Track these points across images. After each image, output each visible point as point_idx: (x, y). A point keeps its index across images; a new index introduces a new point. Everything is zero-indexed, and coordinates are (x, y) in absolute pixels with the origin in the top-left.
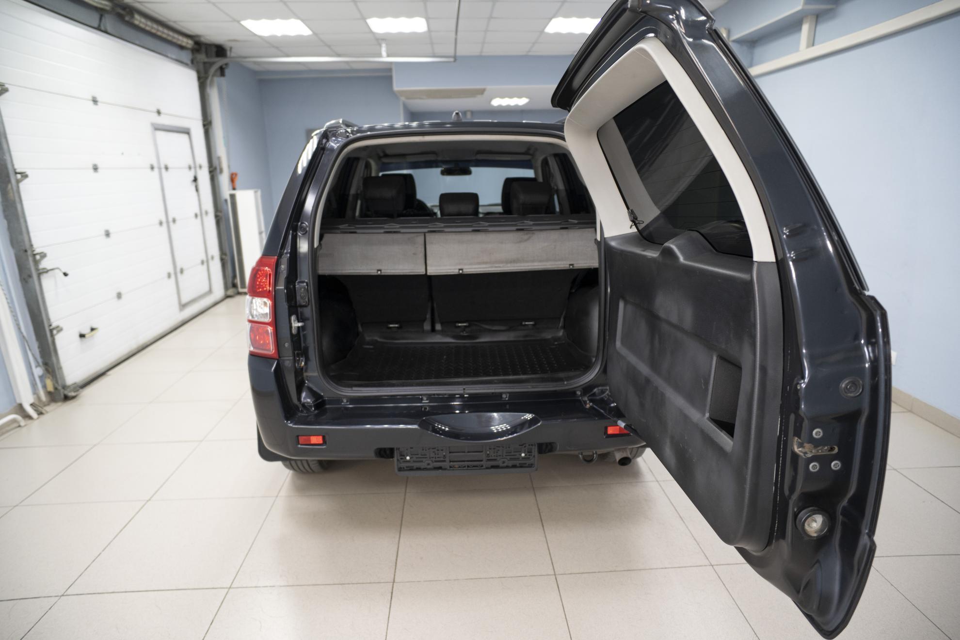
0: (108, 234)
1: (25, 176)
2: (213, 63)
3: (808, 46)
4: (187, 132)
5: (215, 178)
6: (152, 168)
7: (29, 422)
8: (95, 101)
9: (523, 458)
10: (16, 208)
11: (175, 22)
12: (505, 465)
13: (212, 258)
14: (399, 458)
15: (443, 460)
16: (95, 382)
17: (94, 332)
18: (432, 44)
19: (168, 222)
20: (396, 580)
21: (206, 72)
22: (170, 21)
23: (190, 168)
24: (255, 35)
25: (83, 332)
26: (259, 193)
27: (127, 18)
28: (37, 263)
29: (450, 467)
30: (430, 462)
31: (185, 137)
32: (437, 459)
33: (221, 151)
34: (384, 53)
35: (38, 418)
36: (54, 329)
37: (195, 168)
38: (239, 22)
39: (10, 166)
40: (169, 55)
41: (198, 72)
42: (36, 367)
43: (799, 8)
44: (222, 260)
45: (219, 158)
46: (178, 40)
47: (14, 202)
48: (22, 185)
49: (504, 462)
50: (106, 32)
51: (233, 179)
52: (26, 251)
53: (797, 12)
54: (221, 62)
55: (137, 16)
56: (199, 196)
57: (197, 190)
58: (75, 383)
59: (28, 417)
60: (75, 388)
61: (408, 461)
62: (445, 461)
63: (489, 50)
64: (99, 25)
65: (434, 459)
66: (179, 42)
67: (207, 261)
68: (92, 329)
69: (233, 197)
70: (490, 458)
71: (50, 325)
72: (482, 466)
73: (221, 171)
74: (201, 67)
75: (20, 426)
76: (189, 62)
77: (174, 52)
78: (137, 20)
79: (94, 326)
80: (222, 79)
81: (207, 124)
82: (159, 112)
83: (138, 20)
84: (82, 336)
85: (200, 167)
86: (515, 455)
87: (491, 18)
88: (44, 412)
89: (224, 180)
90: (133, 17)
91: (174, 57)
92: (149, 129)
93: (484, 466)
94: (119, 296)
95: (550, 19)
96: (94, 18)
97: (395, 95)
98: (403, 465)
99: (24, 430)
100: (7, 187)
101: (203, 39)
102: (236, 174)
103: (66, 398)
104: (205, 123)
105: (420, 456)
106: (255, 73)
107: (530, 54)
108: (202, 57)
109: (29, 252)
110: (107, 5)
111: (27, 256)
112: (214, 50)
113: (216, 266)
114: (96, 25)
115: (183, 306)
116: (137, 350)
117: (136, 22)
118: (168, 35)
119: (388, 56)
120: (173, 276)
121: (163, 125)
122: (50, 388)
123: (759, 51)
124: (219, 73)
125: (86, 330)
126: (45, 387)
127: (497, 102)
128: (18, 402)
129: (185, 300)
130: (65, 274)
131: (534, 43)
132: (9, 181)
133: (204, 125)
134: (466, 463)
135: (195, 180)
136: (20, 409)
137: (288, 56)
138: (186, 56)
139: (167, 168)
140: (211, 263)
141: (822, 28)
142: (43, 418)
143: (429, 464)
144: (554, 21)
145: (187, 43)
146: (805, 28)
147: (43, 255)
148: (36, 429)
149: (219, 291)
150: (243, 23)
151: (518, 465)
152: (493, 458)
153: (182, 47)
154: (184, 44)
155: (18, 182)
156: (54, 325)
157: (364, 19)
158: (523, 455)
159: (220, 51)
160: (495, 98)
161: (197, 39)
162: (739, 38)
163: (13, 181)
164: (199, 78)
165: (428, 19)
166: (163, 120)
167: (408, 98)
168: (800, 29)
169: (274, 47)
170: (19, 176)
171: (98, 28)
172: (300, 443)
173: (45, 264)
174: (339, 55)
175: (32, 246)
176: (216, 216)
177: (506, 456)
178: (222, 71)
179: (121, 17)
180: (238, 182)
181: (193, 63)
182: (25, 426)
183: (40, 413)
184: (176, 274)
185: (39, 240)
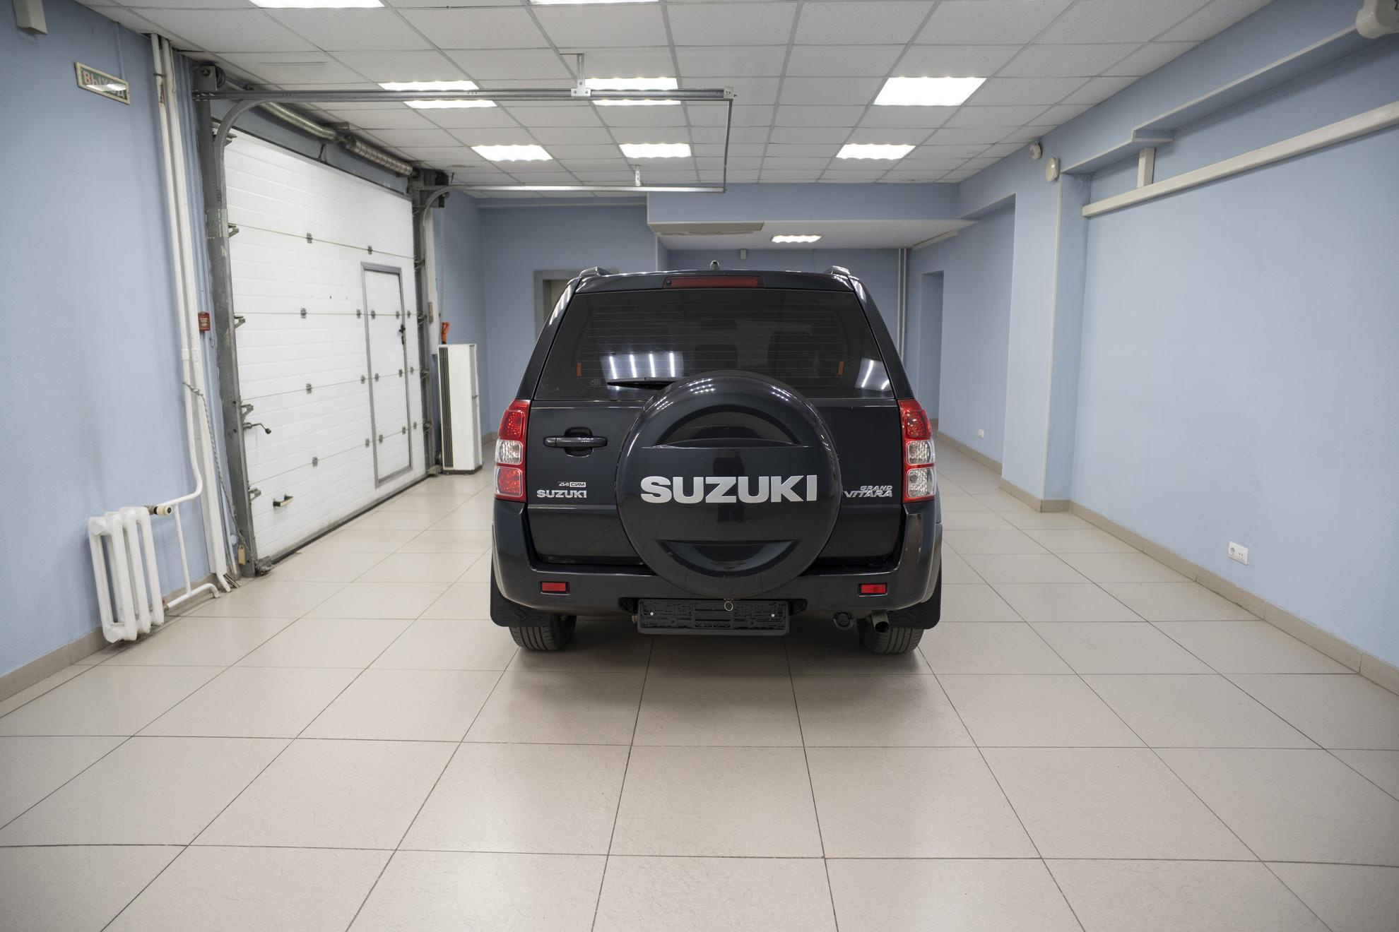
0: (309, 389)
1: (242, 320)
2: (432, 192)
3: (1146, 184)
4: (397, 273)
5: (424, 328)
6: (359, 314)
7: (224, 594)
8: (309, 239)
9: (773, 619)
10: (230, 355)
11: (396, 147)
12: (753, 626)
13: (415, 426)
14: (643, 613)
15: (689, 617)
16: (290, 557)
17: (288, 501)
18: (697, 170)
19: (370, 378)
20: (634, 744)
21: (423, 202)
22: (391, 146)
23: (398, 316)
24: (486, 160)
25: (278, 500)
26: (475, 348)
27: (348, 147)
28: (243, 416)
29: (696, 626)
30: (675, 619)
31: (396, 277)
32: (681, 617)
33: (433, 296)
34: (638, 182)
35: (230, 592)
36: (252, 492)
37: (403, 315)
38: (469, 147)
39: (230, 311)
40: (384, 184)
41: (414, 202)
42: (231, 534)
43: (1129, 141)
44: (425, 428)
45: (429, 304)
46: (397, 166)
47: (229, 349)
48: (237, 331)
49: (752, 623)
50: (325, 163)
51: (444, 328)
52: (235, 402)
53: (1128, 145)
54: (441, 190)
55: (358, 144)
56: (405, 349)
57: (403, 342)
58: (268, 557)
59: (222, 590)
60: (267, 562)
61: (652, 617)
62: (690, 619)
63: (767, 178)
64: (320, 157)
65: (678, 617)
66: (397, 170)
67: (409, 430)
68: (287, 498)
69: (444, 352)
70: (739, 617)
71: (249, 489)
72: (729, 627)
73: (431, 321)
74: (418, 197)
75: (214, 597)
76: (405, 192)
77: (389, 180)
78: (358, 148)
79: (288, 495)
80: (441, 209)
81: (419, 264)
82: (370, 250)
83: (360, 148)
84: (276, 504)
85: (409, 315)
86: (764, 616)
87: (768, 143)
88: (236, 585)
89: (434, 330)
90: (354, 144)
91: (389, 186)
92: (359, 268)
93: (732, 626)
94: (315, 462)
95: (842, 145)
96: (315, 149)
97: (649, 230)
98: (647, 621)
99: (218, 601)
100: (225, 332)
101: (423, 165)
102: (447, 325)
103: (259, 573)
104: (417, 262)
105: (664, 612)
106: (477, 201)
107: (820, 181)
108: (419, 185)
109: (237, 404)
110: (331, 135)
111: (235, 408)
112: (434, 176)
113: (418, 436)
114: (317, 157)
115: (380, 482)
116: (328, 529)
117: (357, 151)
118: (387, 162)
119: (643, 185)
120: (371, 444)
121: (373, 264)
122: (242, 560)
123: (1097, 185)
124: (437, 202)
125: (280, 499)
126: (237, 559)
127: (778, 239)
128: (212, 571)
129: (382, 475)
130: (268, 431)
131: (824, 170)
132: (228, 326)
133: (416, 265)
134: (713, 623)
135: (403, 329)
136: (214, 578)
137: (524, 184)
138: (402, 184)
139: (373, 315)
140: (413, 432)
141: (1161, 163)
142: (236, 591)
143: (673, 622)
144: (846, 147)
145: (406, 170)
146: (1142, 162)
147: (250, 408)
148: (226, 603)
149: (419, 469)
150: (473, 148)
151: (767, 627)
152: (741, 618)
153: (398, 175)
154: (402, 171)
155: (236, 326)
156: (252, 488)
157: (617, 145)
158: (773, 615)
159: (441, 177)
160: (778, 235)
161: (417, 165)
162: (1068, 170)
163: (231, 326)
164: (414, 210)
165: (692, 145)
166: (375, 259)
167: (664, 234)
168: (1137, 164)
169: (504, 172)
170: (237, 321)
171: (319, 160)
172: (543, 589)
173: (250, 419)
174: (582, 183)
175: (240, 397)
176: (422, 375)
177: (755, 616)
178: (441, 201)
179: (341, 146)
180: (448, 336)
181: (409, 193)
182: (219, 597)
183: (233, 587)
184: (374, 441)
185: (247, 392)
